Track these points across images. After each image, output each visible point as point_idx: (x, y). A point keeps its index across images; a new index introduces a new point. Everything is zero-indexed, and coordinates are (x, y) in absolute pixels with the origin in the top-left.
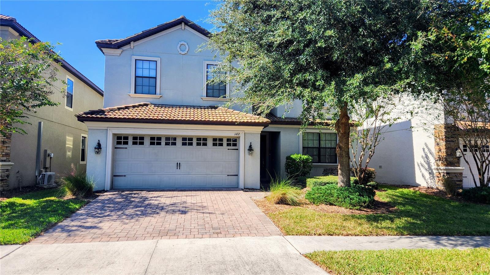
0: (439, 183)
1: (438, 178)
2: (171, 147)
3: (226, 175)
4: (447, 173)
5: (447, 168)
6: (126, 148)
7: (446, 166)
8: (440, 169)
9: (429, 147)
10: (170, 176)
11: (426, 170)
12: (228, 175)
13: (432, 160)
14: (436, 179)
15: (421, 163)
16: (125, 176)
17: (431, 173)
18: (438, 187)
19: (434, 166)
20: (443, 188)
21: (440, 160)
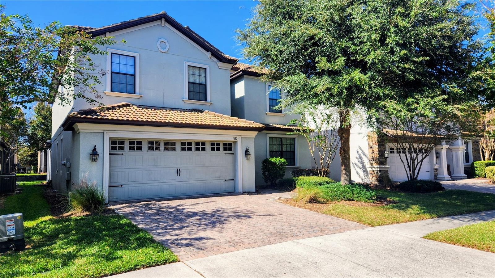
0: (373, 179)
1: (372, 175)
2: (170, 153)
3: (224, 180)
4: (380, 171)
5: (380, 166)
6: (122, 154)
7: (379, 164)
8: (374, 168)
9: (363, 149)
10: (170, 183)
11: (361, 169)
12: (225, 180)
13: (366, 161)
14: (370, 176)
15: (355, 163)
16: (122, 186)
17: (365, 171)
18: (372, 182)
19: (368, 166)
20: (376, 182)
21: (373, 161)
